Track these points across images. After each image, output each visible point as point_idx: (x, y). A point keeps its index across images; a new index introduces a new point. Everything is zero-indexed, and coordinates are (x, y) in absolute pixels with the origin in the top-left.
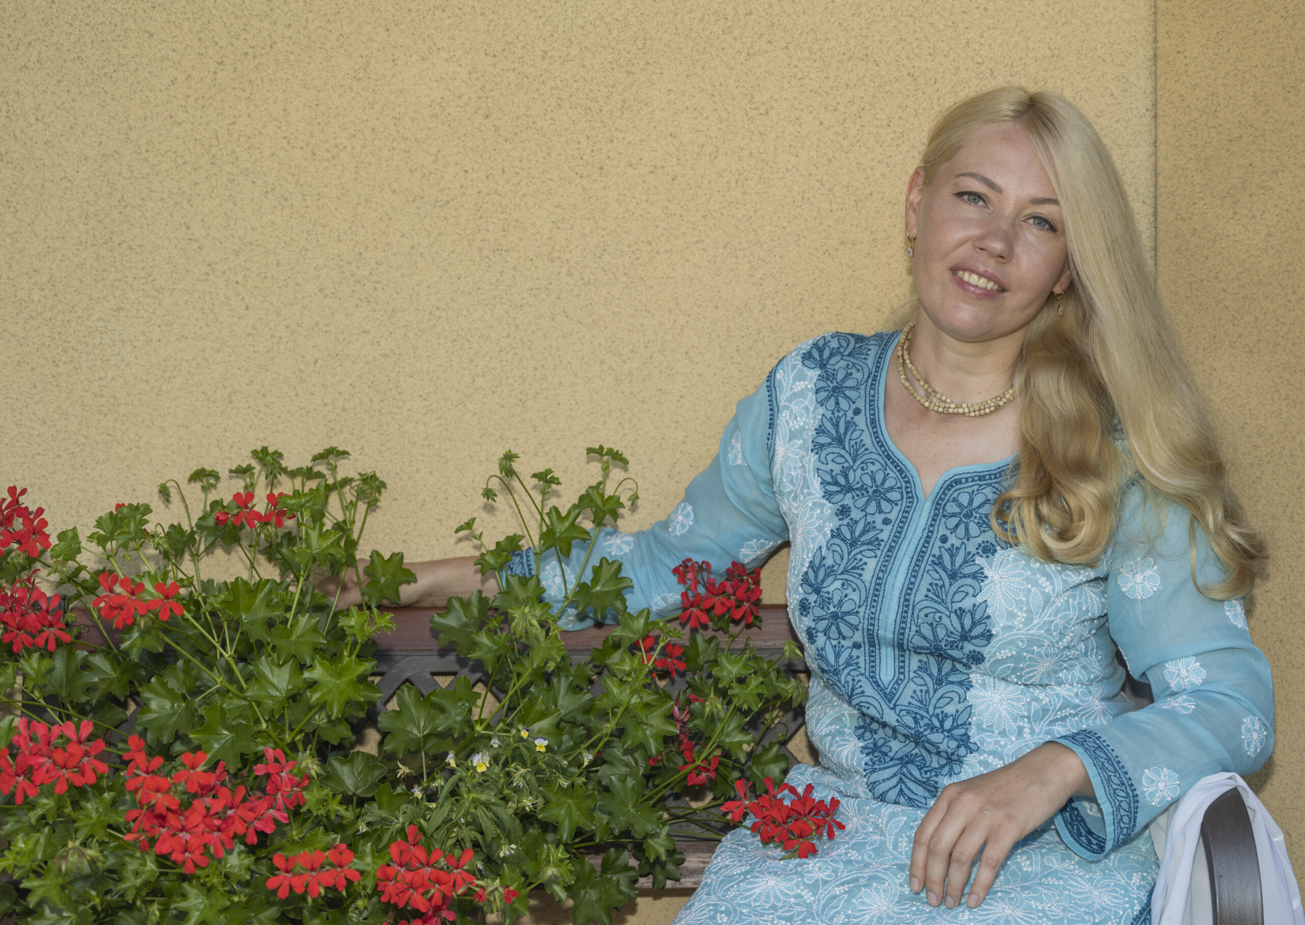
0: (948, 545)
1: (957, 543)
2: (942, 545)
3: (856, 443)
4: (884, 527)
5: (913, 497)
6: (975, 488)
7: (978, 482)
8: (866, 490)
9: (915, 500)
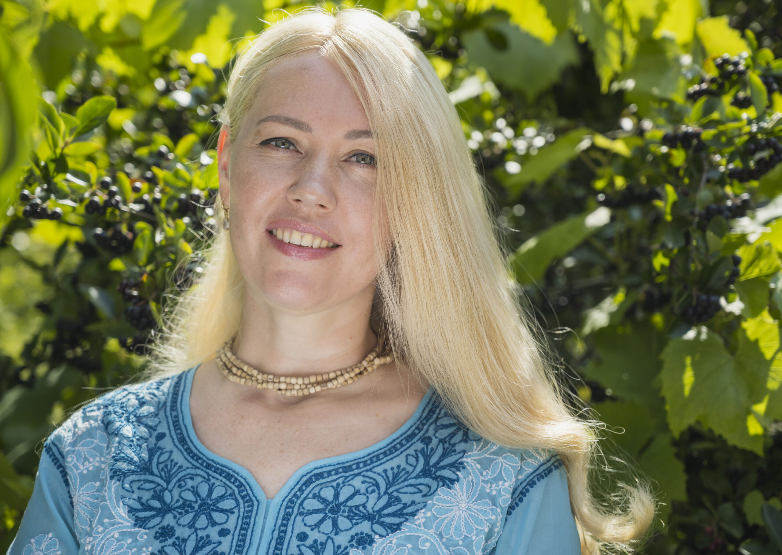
0: (309, 542)
1: (322, 538)
2: (300, 543)
3: (166, 466)
4: (222, 539)
5: (251, 500)
6: (340, 481)
7: (343, 474)
8: (190, 506)
9: (255, 503)
